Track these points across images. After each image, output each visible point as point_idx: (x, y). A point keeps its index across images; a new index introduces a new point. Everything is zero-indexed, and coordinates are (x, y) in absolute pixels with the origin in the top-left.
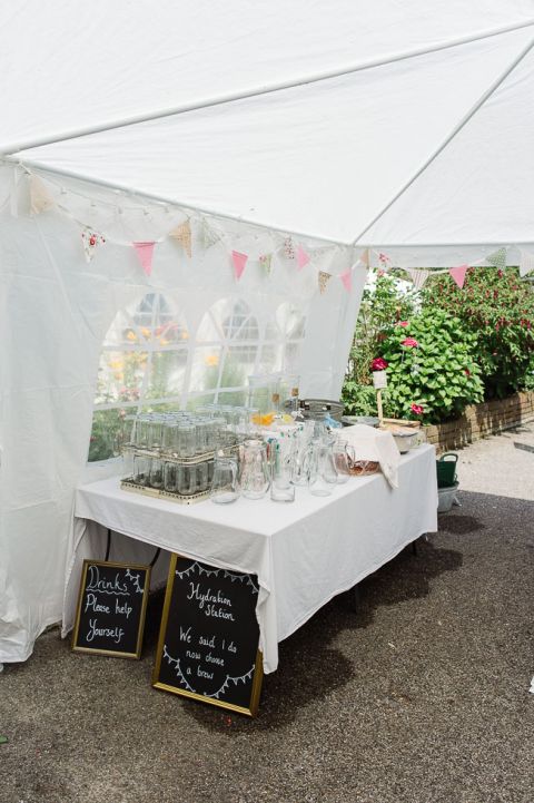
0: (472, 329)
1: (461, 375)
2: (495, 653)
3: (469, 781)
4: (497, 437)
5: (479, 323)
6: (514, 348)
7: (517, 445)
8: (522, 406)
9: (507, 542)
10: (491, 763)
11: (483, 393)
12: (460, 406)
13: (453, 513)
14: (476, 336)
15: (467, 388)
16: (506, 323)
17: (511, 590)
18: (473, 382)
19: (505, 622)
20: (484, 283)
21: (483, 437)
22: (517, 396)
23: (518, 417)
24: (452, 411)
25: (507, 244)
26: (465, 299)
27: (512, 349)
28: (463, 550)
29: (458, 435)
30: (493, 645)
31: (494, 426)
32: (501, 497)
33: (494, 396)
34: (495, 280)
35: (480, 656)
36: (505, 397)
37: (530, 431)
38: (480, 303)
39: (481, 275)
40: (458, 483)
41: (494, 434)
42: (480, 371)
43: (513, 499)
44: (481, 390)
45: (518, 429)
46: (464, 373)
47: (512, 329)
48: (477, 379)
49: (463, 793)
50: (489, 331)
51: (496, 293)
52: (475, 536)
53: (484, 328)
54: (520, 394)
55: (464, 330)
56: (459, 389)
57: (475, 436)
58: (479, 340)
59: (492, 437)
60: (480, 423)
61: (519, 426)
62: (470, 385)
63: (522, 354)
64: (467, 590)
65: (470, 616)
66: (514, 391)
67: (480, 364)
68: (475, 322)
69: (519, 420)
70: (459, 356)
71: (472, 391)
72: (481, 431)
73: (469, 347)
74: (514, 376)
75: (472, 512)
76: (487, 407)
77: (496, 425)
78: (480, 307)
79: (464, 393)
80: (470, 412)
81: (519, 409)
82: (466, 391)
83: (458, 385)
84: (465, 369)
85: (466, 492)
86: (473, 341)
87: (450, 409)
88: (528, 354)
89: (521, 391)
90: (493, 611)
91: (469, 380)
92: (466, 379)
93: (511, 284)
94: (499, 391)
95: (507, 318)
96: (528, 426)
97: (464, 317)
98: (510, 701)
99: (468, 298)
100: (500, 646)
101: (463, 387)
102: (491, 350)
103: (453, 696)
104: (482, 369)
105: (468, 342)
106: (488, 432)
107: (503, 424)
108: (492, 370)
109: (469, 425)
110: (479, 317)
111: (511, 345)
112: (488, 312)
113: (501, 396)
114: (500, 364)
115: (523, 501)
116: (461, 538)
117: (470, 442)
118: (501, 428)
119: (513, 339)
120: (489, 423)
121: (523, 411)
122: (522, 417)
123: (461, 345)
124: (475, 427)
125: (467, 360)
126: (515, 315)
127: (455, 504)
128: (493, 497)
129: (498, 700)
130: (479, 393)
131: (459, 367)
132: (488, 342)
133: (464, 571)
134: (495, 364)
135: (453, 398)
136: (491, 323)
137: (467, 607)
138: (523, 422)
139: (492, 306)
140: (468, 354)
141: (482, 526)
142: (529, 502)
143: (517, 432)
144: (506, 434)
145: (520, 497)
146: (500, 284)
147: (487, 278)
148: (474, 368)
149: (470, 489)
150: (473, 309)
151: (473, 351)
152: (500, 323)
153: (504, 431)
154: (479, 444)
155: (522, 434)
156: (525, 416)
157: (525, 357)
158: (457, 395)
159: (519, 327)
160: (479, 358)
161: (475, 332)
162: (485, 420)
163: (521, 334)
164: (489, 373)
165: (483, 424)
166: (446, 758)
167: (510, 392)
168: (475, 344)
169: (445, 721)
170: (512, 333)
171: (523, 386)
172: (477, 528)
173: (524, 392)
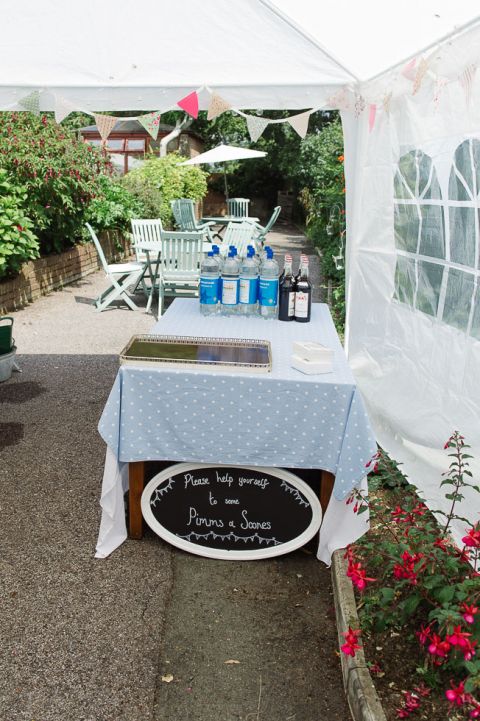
0: (20, 181)
1: (13, 231)
2: (59, 525)
3: (35, 679)
4: (58, 293)
5: (27, 175)
6: (66, 200)
7: (78, 299)
8: (81, 258)
9: (70, 402)
10: (57, 650)
11: (38, 248)
12: (15, 265)
13: (14, 381)
14: (25, 188)
15: (21, 245)
16: (54, 174)
17: (74, 453)
18: (27, 238)
19: (69, 488)
20: (29, 132)
21: (44, 294)
22: (75, 250)
23: (78, 270)
24: (7, 270)
25: (40, 87)
26: (10, 148)
27: (64, 201)
28: (24, 420)
29: (18, 295)
30: (58, 517)
31: (54, 282)
32: (62, 356)
33: (51, 251)
34: (41, 128)
35: (44, 534)
36: (64, 251)
37: (90, 284)
38: (26, 153)
39: (25, 122)
40: (16, 348)
41: (55, 290)
42: (32, 226)
43: (75, 356)
44: (36, 245)
45: (79, 282)
46: (15, 228)
47: (63, 180)
48: (30, 233)
49: (30, 694)
50: (39, 183)
51: (42, 143)
52: (37, 401)
53: (33, 181)
54: (78, 247)
55: (12, 182)
56: (12, 246)
57: (36, 294)
58: (29, 193)
59: (54, 293)
60: (40, 279)
61: (80, 279)
62: (23, 241)
63: (75, 206)
64: (28, 463)
65: (33, 491)
66: (72, 244)
67: (33, 219)
68: (23, 173)
69: (80, 273)
70: (9, 211)
71: (26, 247)
72: (42, 288)
73: (19, 200)
74: (70, 229)
75: (32, 376)
76: (45, 263)
77: (56, 281)
78: (26, 157)
79: (18, 250)
80: (28, 270)
81: (79, 263)
82: (19, 248)
83: (10, 242)
84: (16, 224)
85: (27, 356)
86: (23, 193)
87: (4, 268)
88: (81, 206)
89: (79, 243)
90: (56, 479)
91: (22, 235)
92: (18, 235)
93: (58, 133)
94: (56, 245)
95: (56, 169)
96: (89, 278)
97: (11, 167)
98: (76, 573)
99: (14, 147)
100: (64, 516)
101: (17, 244)
102: (43, 203)
103: (17, 587)
104: (35, 224)
105: (17, 195)
106: (49, 288)
107: (64, 279)
108: (46, 224)
109: (28, 283)
110: (26, 168)
111: (63, 196)
112: (36, 163)
113: (59, 250)
114: (54, 217)
115: (85, 356)
116: (22, 406)
117: (30, 301)
118: (62, 283)
119: (64, 191)
120: (48, 279)
121: (82, 264)
122: (82, 269)
123: (10, 198)
124: (34, 284)
125: (17, 214)
126: (64, 165)
127: (15, 371)
128: (55, 357)
129: (64, 577)
130: (34, 249)
131: (9, 223)
132: (39, 195)
133: (26, 443)
134: (49, 217)
135: (7, 256)
136: (39, 174)
137: (30, 482)
138: (83, 274)
139: (40, 156)
140: (19, 208)
141: (44, 390)
142: (90, 356)
143: (78, 286)
144: (67, 288)
145: (82, 352)
146: (45, 133)
147: (32, 126)
148: (26, 222)
149: (32, 352)
150: (19, 159)
151: (24, 205)
152: (48, 174)
153: (64, 286)
154: (41, 303)
155: (84, 288)
156: (85, 268)
157: (79, 209)
158: (10, 253)
159: (69, 178)
160: (31, 211)
161: (24, 183)
162: (45, 276)
163: (71, 186)
164: (43, 228)
165: (42, 281)
166: (10, 662)
167: (68, 246)
168: (25, 197)
169: (8, 619)
170: (62, 185)
171: (81, 238)
172: (39, 393)
173: (82, 245)
